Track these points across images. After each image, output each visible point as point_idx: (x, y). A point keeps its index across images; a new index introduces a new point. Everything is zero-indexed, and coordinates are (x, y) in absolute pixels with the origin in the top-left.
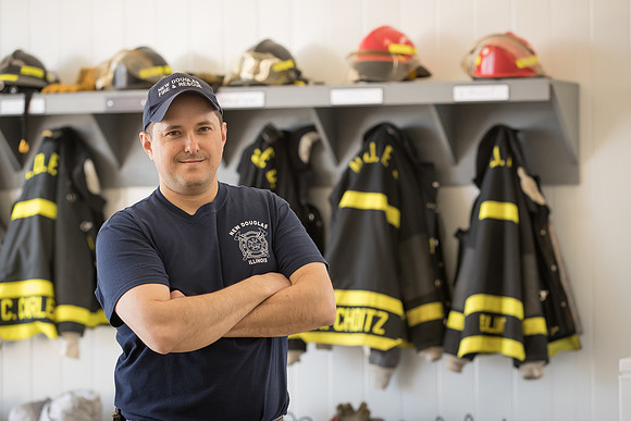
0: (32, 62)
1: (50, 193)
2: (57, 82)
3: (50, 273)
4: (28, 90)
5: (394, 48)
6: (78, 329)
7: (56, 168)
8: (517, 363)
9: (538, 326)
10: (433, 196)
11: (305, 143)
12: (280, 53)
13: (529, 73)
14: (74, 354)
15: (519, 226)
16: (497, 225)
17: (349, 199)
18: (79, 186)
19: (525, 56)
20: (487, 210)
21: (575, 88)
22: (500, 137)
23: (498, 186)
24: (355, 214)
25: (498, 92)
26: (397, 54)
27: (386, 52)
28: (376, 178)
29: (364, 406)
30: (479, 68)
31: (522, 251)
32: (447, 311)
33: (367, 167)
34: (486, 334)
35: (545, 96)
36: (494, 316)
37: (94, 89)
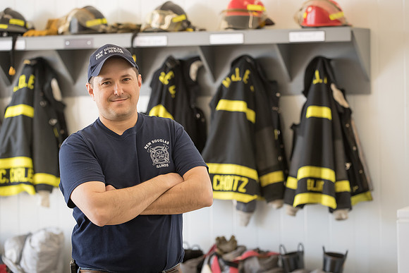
0: (17, 16)
1: (29, 101)
2: (33, 29)
3: (30, 153)
4: (14, 35)
5: (250, 7)
6: (48, 188)
7: (33, 84)
8: (331, 210)
9: (344, 186)
10: (276, 102)
11: (194, 68)
12: (177, 10)
13: (337, 23)
14: (46, 204)
15: (332, 122)
16: (318, 121)
17: (223, 105)
18: (48, 96)
19: (335, 12)
20: (311, 112)
21: (367, 32)
22: (320, 64)
23: (318, 96)
24: (226, 114)
25: (318, 36)
26: (252, 11)
27: (245, 10)
28: (240, 91)
29: (233, 238)
30: (305, 20)
31: (334, 138)
32: (286, 177)
33: (233, 84)
34: (311, 192)
35: (348, 38)
36: (316, 180)
37: (57, 34)
